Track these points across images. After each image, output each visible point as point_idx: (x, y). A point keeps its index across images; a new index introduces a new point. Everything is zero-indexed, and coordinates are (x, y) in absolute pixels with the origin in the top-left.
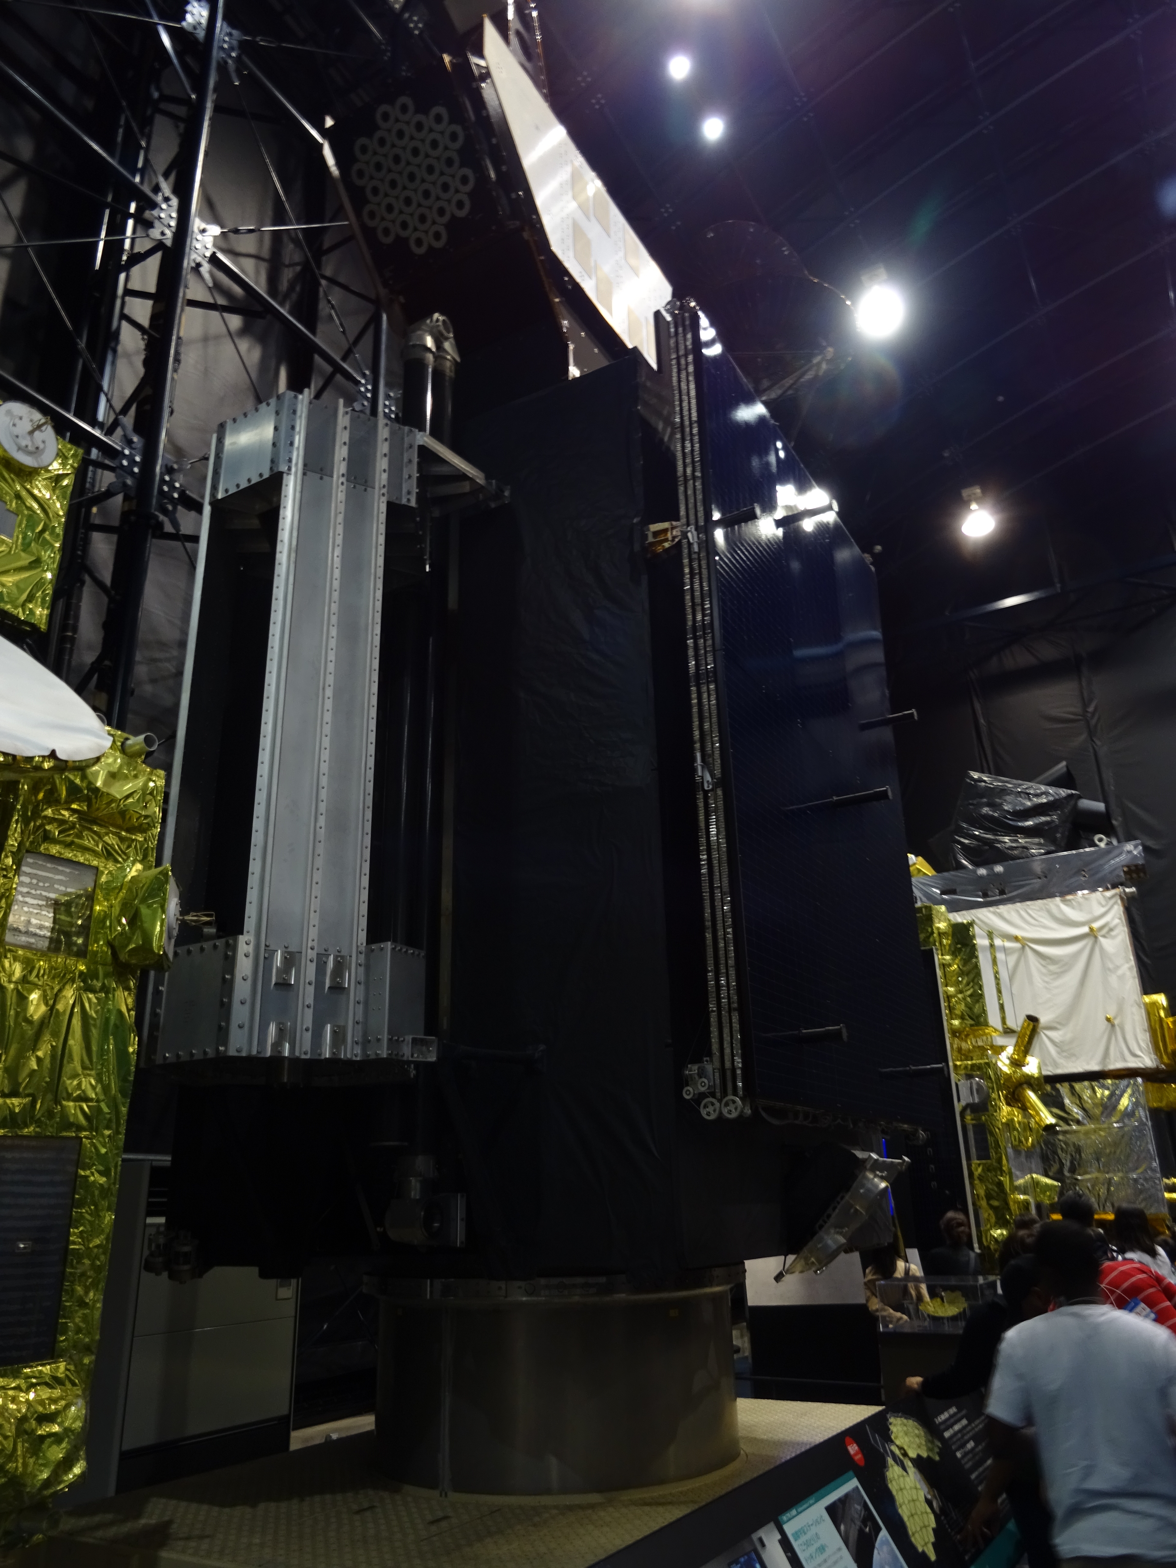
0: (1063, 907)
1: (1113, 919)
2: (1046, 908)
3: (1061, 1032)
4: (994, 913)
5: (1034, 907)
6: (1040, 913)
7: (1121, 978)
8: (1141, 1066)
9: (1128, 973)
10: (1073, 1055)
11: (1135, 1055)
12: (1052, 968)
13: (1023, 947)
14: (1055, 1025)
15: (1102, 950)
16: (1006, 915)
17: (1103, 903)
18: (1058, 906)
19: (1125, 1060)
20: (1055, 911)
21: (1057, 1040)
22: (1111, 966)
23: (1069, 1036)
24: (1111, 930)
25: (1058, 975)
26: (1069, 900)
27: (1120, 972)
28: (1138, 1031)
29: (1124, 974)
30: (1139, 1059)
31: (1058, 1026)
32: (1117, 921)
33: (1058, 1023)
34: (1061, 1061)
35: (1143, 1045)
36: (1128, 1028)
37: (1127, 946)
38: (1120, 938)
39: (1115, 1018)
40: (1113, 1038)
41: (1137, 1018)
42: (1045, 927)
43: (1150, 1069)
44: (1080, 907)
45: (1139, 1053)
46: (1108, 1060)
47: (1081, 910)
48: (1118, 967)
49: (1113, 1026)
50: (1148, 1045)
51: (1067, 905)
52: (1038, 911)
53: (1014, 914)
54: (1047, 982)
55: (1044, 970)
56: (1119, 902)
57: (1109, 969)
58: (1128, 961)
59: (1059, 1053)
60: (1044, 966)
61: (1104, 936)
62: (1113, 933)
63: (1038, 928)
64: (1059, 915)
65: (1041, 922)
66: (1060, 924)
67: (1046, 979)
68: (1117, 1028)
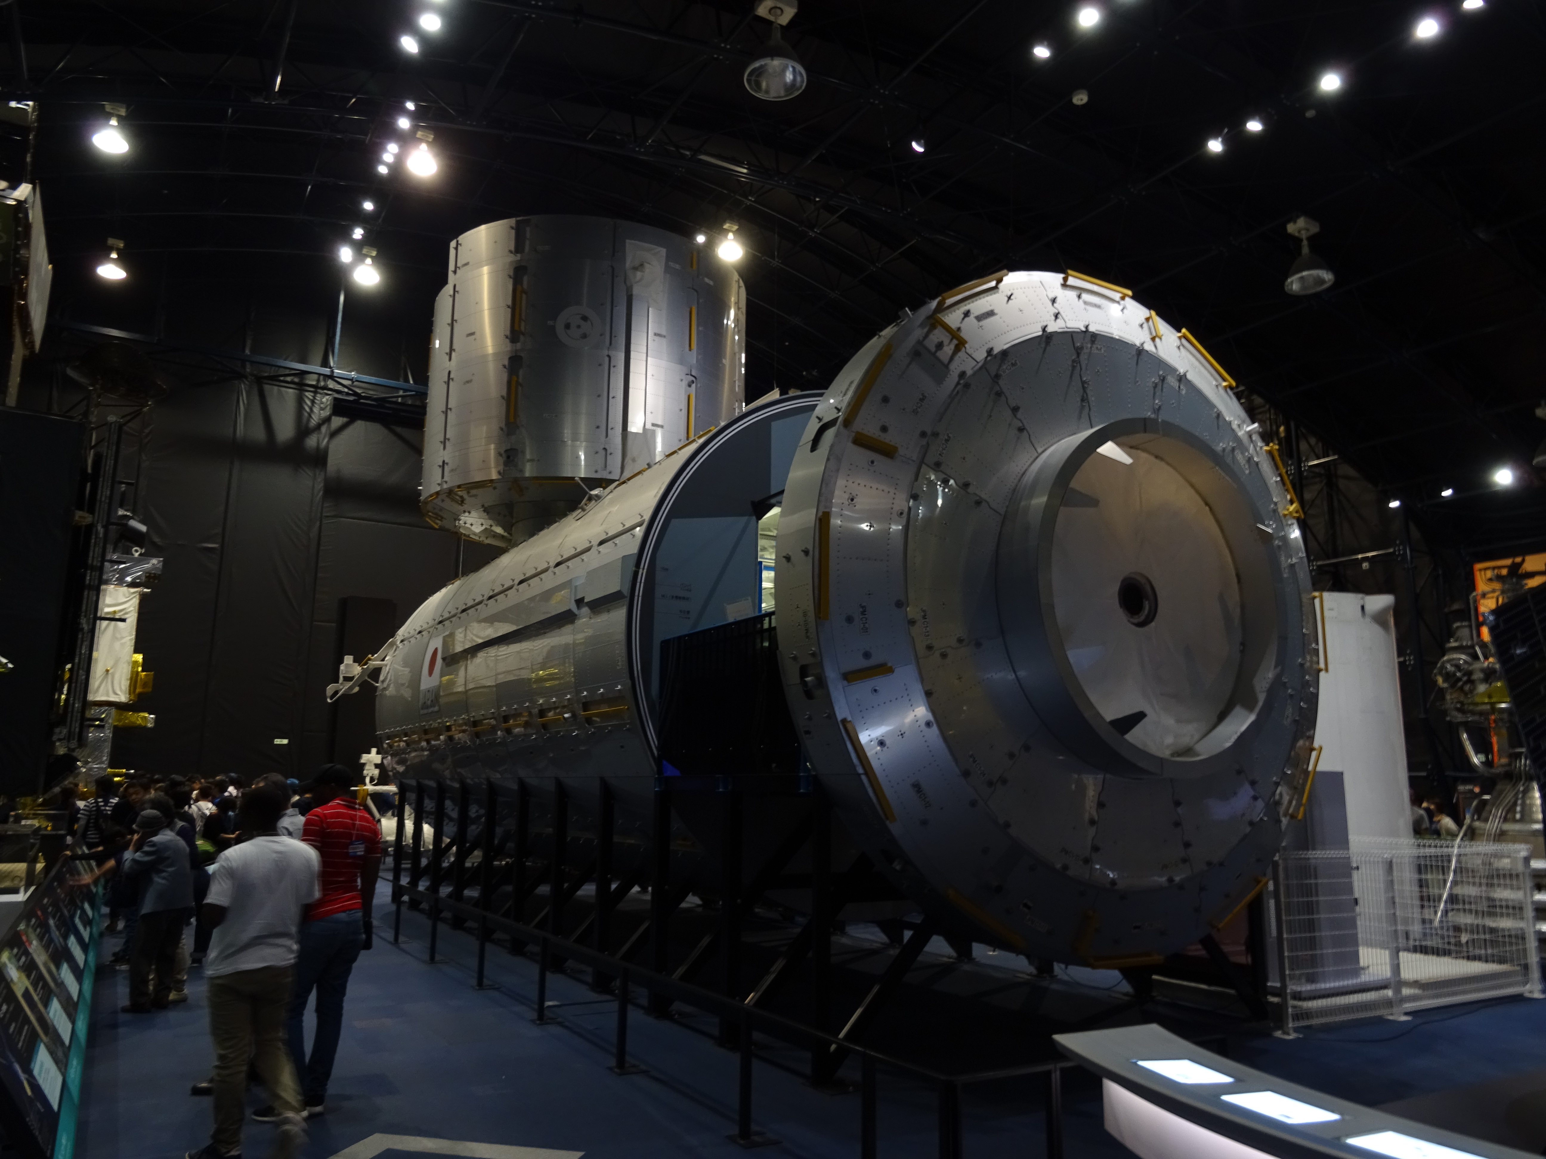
1: (129, 607)
7: (123, 645)
8: (117, 700)
9: (128, 643)
11: (116, 694)
17: (127, 595)
22: (118, 636)
27: (123, 641)
28: (125, 678)
29: (125, 643)
36: (117, 676)
41: (125, 671)
43: (123, 703)
45: (119, 692)
48: (123, 638)
50: (126, 688)
56: (138, 597)
57: (117, 638)
58: (131, 635)
68: (110, 677)
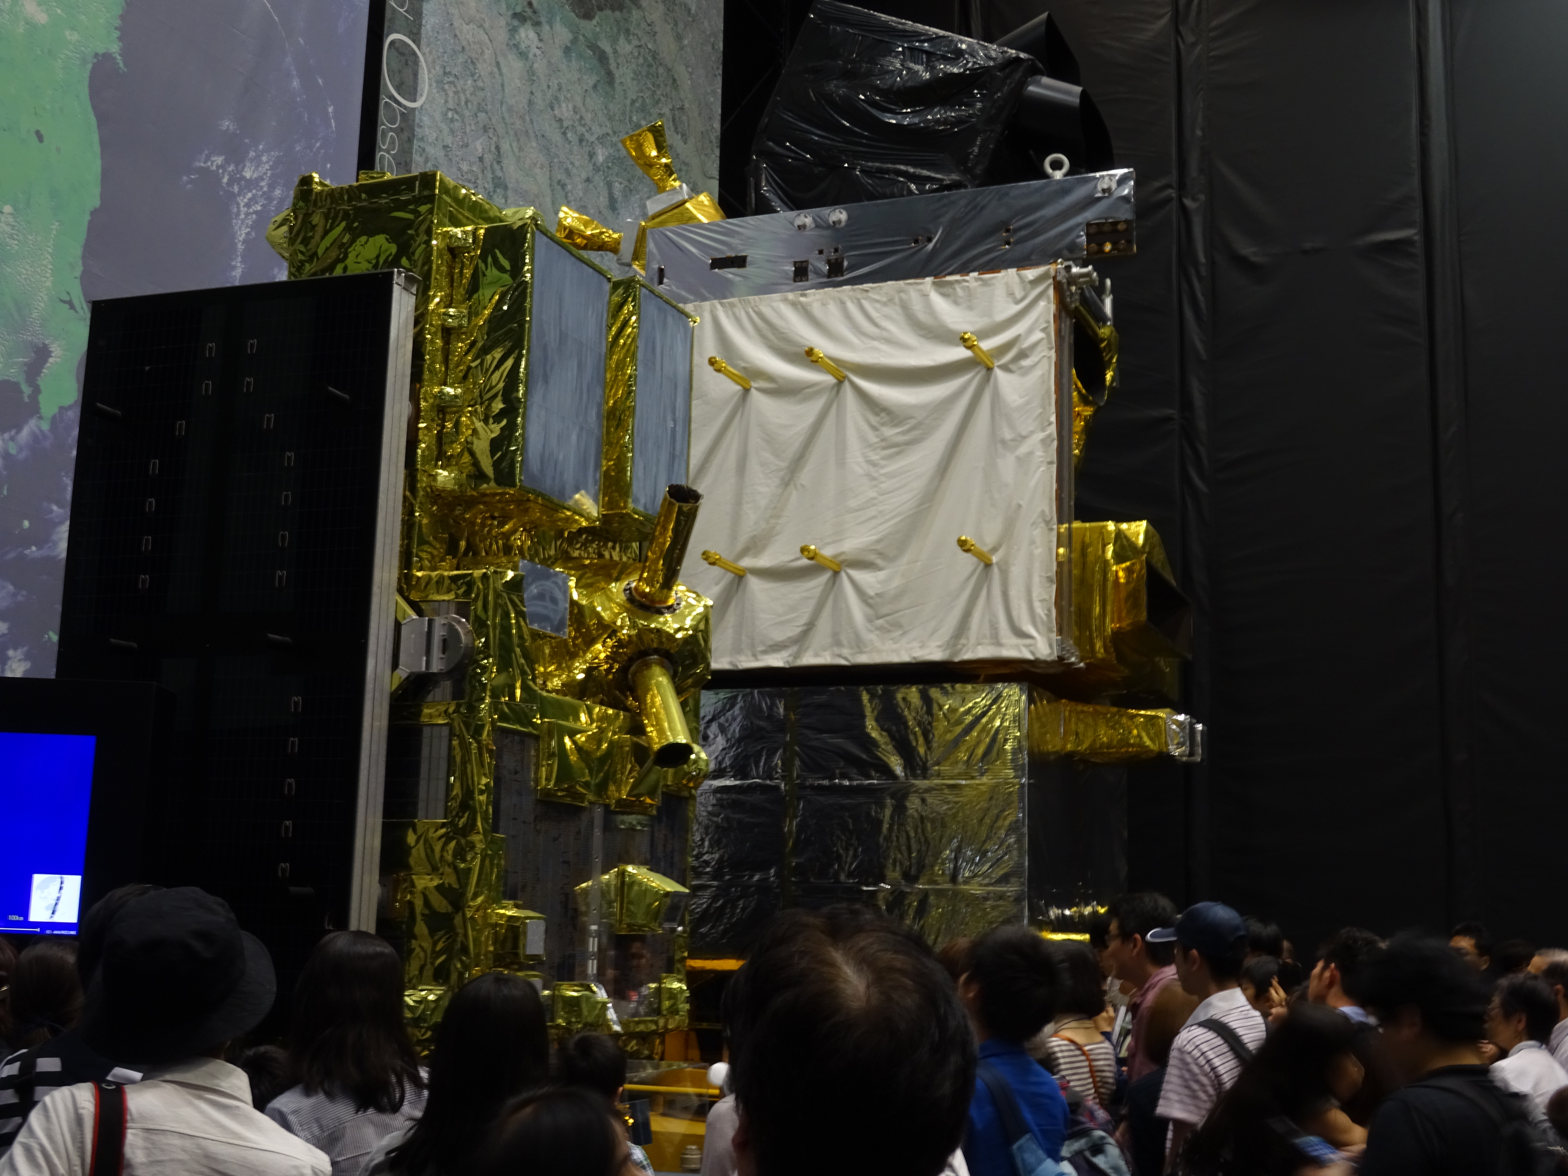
0: (936, 298)
2: (901, 300)
3: (881, 575)
4: (794, 304)
5: (877, 297)
6: (886, 310)
7: (1023, 465)
8: (1028, 656)
9: (1036, 454)
10: (898, 625)
11: (1020, 634)
12: (889, 432)
13: (840, 382)
14: (872, 557)
15: (996, 397)
16: (816, 309)
17: (1019, 294)
18: (925, 296)
19: (999, 644)
20: (917, 306)
21: (871, 593)
22: (1008, 435)
23: (896, 583)
24: (1023, 355)
25: (899, 448)
26: (951, 283)
27: (1023, 449)
28: (1036, 579)
29: (1030, 453)
30: (1028, 641)
31: (879, 562)
32: (1038, 335)
33: (880, 554)
34: (872, 637)
35: (1040, 611)
36: (1017, 572)
37: (1048, 391)
38: (1037, 373)
39: (994, 550)
40: (984, 593)
42: (891, 341)
43: (1045, 662)
44: (968, 302)
45: (1030, 629)
46: (963, 641)
47: (970, 308)
48: (1019, 441)
49: (988, 565)
50: (1049, 610)
51: (944, 295)
52: (885, 304)
53: (832, 307)
54: (874, 464)
55: (873, 438)
56: (1051, 292)
57: (1003, 442)
58: (1041, 424)
59: (870, 620)
60: (874, 428)
61: (1005, 368)
62: (1026, 363)
63: (876, 344)
64: (923, 317)
65: (884, 329)
66: (924, 336)
67: (874, 457)
68: (995, 570)
